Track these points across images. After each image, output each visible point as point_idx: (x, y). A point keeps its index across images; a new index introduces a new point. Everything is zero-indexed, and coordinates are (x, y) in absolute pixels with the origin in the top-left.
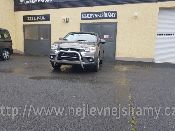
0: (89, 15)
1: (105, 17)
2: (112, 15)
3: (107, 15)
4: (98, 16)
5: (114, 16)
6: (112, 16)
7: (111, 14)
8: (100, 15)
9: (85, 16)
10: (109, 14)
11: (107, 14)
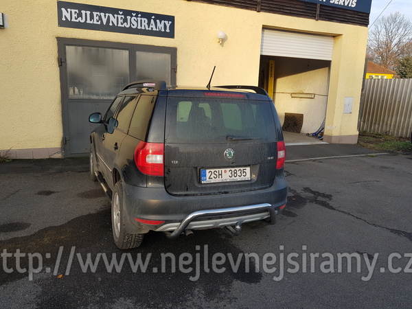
0: (88, 13)
1: (143, 28)
2: (161, 25)
3: (149, 24)
4: (120, 21)
5: (168, 30)
6: (163, 30)
7: (158, 21)
8: (125, 20)
9: (74, 16)
10: (152, 21)
11: (146, 19)
